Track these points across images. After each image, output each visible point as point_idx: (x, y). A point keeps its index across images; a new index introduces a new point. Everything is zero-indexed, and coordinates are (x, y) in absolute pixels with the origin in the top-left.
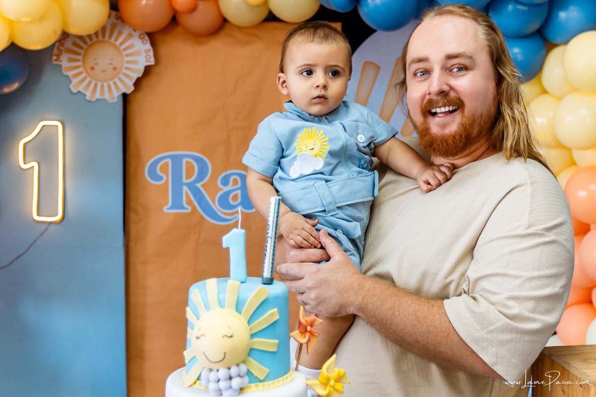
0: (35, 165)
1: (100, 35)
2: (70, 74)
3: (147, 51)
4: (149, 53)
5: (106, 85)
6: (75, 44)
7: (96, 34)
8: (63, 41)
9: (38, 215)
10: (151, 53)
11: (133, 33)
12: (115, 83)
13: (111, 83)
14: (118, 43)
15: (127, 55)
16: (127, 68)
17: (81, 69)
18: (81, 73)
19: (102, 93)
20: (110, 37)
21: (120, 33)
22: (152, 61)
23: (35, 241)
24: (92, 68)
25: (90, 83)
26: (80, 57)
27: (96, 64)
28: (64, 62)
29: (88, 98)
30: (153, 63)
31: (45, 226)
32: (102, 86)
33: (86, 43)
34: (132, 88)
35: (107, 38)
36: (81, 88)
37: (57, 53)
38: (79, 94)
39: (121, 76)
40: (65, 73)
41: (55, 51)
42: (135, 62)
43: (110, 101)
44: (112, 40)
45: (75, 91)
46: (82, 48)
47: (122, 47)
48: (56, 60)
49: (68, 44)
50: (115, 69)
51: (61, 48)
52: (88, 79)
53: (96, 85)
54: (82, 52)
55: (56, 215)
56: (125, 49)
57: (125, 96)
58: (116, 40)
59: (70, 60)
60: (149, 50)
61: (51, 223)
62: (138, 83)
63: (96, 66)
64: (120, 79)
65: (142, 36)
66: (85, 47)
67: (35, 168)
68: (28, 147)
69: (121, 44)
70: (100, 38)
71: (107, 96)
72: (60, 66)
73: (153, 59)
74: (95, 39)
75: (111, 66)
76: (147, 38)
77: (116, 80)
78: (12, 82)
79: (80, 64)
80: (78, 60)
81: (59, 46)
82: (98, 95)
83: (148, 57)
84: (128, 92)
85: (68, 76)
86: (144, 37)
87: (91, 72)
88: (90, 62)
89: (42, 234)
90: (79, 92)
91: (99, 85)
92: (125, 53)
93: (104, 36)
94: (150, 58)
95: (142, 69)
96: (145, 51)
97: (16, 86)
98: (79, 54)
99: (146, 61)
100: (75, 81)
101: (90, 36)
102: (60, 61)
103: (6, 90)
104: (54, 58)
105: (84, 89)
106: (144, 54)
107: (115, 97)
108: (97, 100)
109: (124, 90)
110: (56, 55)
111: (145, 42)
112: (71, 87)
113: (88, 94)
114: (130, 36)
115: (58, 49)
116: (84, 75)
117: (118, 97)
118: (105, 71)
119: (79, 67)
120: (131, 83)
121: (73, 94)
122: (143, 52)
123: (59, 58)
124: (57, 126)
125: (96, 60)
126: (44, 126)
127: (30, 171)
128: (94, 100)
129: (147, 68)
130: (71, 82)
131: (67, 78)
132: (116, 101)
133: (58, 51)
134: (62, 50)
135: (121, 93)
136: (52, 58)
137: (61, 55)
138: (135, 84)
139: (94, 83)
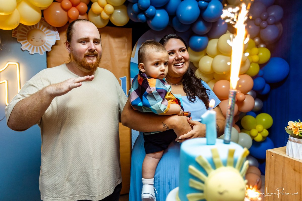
1: (35, 27)
4: (57, 35)
5: (38, 47)
6: (23, 29)
7: (33, 26)
9: (8, 102)
10: (59, 36)
11: (50, 26)
13: (41, 47)
14: (43, 30)
16: (47, 41)
19: (37, 51)
20: (39, 28)
21: (44, 26)
22: (59, 38)
24: (32, 40)
25: (31, 46)
26: (26, 35)
27: (33, 38)
28: (18, 37)
29: (30, 53)
32: (37, 48)
33: (28, 29)
34: (51, 49)
36: (27, 49)
38: (26, 51)
39: (45, 44)
42: (51, 39)
43: (40, 54)
44: (41, 29)
45: (24, 50)
46: (26, 31)
47: (45, 32)
48: (13, 36)
50: (42, 41)
51: (16, 30)
54: (26, 33)
56: (47, 33)
57: (47, 52)
59: (21, 36)
60: (57, 34)
62: (52, 47)
65: (54, 28)
66: (28, 31)
67: (6, 82)
71: (39, 52)
72: (16, 38)
74: (32, 28)
75: (40, 39)
76: (56, 29)
77: (43, 46)
82: (35, 52)
83: (57, 37)
84: (49, 51)
85: (20, 43)
87: (31, 41)
88: (31, 38)
91: (35, 47)
92: (47, 35)
93: (37, 27)
96: (56, 34)
99: (56, 39)
101: (30, 27)
104: (13, 35)
106: (55, 36)
108: (35, 54)
109: (47, 50)
110: (14, 34)
112: (22, 48)
113: (30, 51)
114: (48, 28)
118: (38, 42)
119: (25, 39)
120: (50, 47)
121: (23, 51)
122: (55, 34)
123: (15, 35)
124: (16, 64)
125: (33, 37)
126: (9, 64)
127: (4, 84)
128: (33, 54)
129: (56, 41)
130: (22, 46)
131: (19, 44)
132: (43, 54)
133: (14, 32)
134: (16, 32)
135: (46, 51)
136: (12, 35)
137: (16, 34)
138: (52, 48)
139: (33, 46)
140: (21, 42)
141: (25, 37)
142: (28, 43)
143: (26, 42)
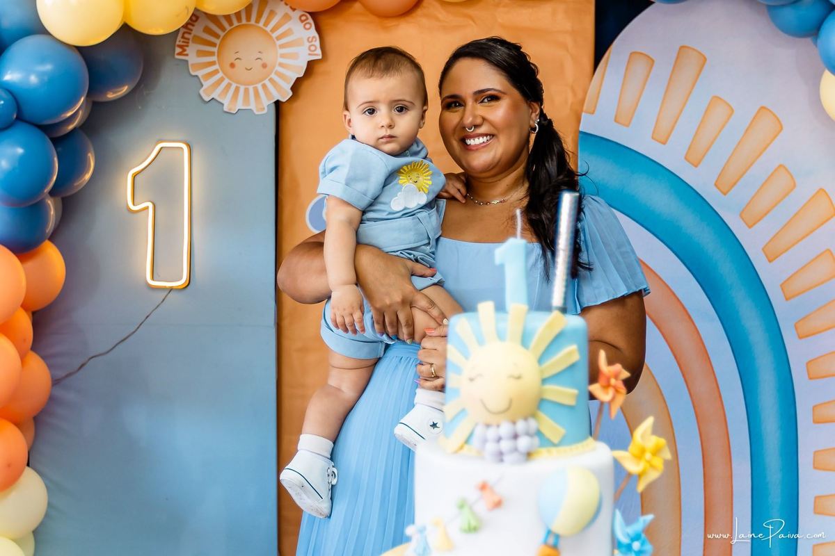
0: (150, 205)
1: (243, 16)
2: (200, 73)
3: (310, 40)
4: (313, 43)
5: (251, 88)
6: (207, 30)
7: (238, 15)
8: (190, 27)
9: (153, 278)
10: (317, 43)
11: (290, 12)
12: (264, 86)
13: (259, 86)
14: (268, 29)
15: (282, 46)
16: (281, 65)
17: (216, 67)
18: (216, 72)
19: (246, 100)
20: (258, 21)
21: (272, 13)
22: (318, 55)
23: (147, 317)
24: (232, 65)
25: (229, 85)
26: (215, 50)
27: (237, 59)
28: (192, 56)
29: (225, 109)
30: (320, 57)
31: (163, 294)
32: (246, 91)
33: (223, 29)
34: (291, 94)
35: (253, 22)
36: (215, 95)
37: (181, 43)
38: (213, 103)
39: (273, 76)
40: (193, 74)
41: (179, 41)
42: (294, 56)
43: (256, 112)
44: (261, 24)
45: (207, 99)
46: (217, 36)
47: (274, 35)
48: (179, 54)
49: (198, 30)
50: (264, 66)
51: (186, 36)
52: (226, 81)
53: (237, 89)
54: (218, 41)
55: (180, 278)
56: (279, 38)
57: (278, 103)
58: (266, 24)
59: (201, 53)
60: (314, 37)
61: (171, 289)
62: (296, 86)
63: (237, 62)
64: (271, 80)
65: (303, 18)
66: (222, 34)
67: (148, 209)
68: (138, 179)
69: (273, 30)
70: (244, 22)
71: (252, 106)
72: (187, 61)
73: (319, 51)
74: (236, 23)
75: (258, 61)
76: (310, 20)
77: (267, 82)
78: (120, 84)
79: (214, 58)
80: (212, 54)
81: (184, 33)
82: (240, 105)
83: (313, 48)
84: (284, 99)
85: (196, 76)
86: (307, 19)
87: (228, 68)
88: (230, 56)
89: (159, 305)
90: (213, 99)
91: (242, 88)
92: (279, 43)
93: (248, 19)
94: (315, 50)
95: (304, 66)
96: (308, 40)
97: (125, 89)
98: (213, 45)
99: (310, 54)
100: (206, 84)
101: (228, 17)
102: (187, 55)
103: (111, 96)
104: (178, 50)
105: (220, 95)
106: (307, 44)
107: (264, 108)
108: (239, 110)
109: (277, 97)
110: (180, 46)
111: (308, 26)
112: (201, 92)
113: (226, 102)
114: (287, 18)
115: (183, 37)
116: (220, 75)
117: (268, 106)
118: (250, 69)
119: (213, 64)
120: (288, 87)
121: (206, 103)
122: (306, 41)
123: (184, 50)
124: (180, 148)
125: (237, 52)
126: (162, 148)
127: (143, 213)
128: (234, 110)
129: (310, 63)
130: (202, 86)
131: (196, 80)
132: (265, 111)
133: (182, 40)
134: (189, 39)
135: (275, 100)
136: (174, 50)
137: (187, 46)
138: (293, 88)
139: (234, 86)
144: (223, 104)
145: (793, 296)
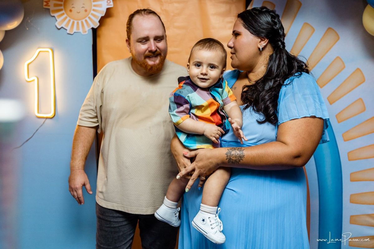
0: (36, 78)
5: (80, 22)
9: (38, 112)
12: (86, 21)
13: (84, 21)
15: (94, 1)
16: (94, 10)
17: (63, 12)
19: (78, 28)
22: (111, 5)
23: (37, 130)
24: (71, 11)
25: (69, 21)
26: (62, 3)
27: (73, 7)
28: (52, 6)
29: (68, 32)
30: (112, 6)
31: (43, 120)
32: (78, 23)
34: (98, 24)
36: (63, 25)
38: (62, 29)
39: (90, 16)
40: (53, 15)
42: (100, 6)
43: (82, 33)
45: (59, 27)
48: (46, 5)
50: (86, 11)
52: (68, 19)
53: (73, 23)
55: (50, 113)
57: (93, 29)
59: (56, 5)
61: (47, 118)
62: (102, 21)
63: (73, 9)
64: (89, 18)
67: (35, 80)
68: (30, 66)
71: (81, 30)
72: (49, 9)
73: (112, 3)
75: (83, 8)
77: (87, 19)
79: (62, 7)
82: (75, 30)
83: (109, 2)
84: (95, 27)
85: (54, 16)
87: (69, 12)
88: (69, 7)
89: (42, 125)
90: (62, 27)
91: (76, 22)
94: (110, 2)
95: (105, 11)
98: (62, 1)
99: (108, 5)
100: (59, 20)
102: (49, 6)
104: (45, 4)
105: (65, 26)
107: (86, 31)
108: (75, 32)
110: (46, 2)
112: (57, 24)
113: (68, 28)
117: (88, 30)
118: (79, 12)
119: (61, 10)
120: (97, 21)
121: (59, 29)
123: (48, 4)
124: (48, 51)
125: (73, 4)
126: (40, 52)
127: (32, 83)
128: (72, 33)
129: (108, 10)
130: (57, 21)
131: (54, 18)
132: (87, 33)
135: (91, 27)
136: (43, 4)
137: (49, 1)
138: (100, 22)
139: (72, 21)
140: (56, 15)
141: (61, 5)
142: (65, 15)
143: (63, 14)
144: (66, 30)
145: (342, 121)
